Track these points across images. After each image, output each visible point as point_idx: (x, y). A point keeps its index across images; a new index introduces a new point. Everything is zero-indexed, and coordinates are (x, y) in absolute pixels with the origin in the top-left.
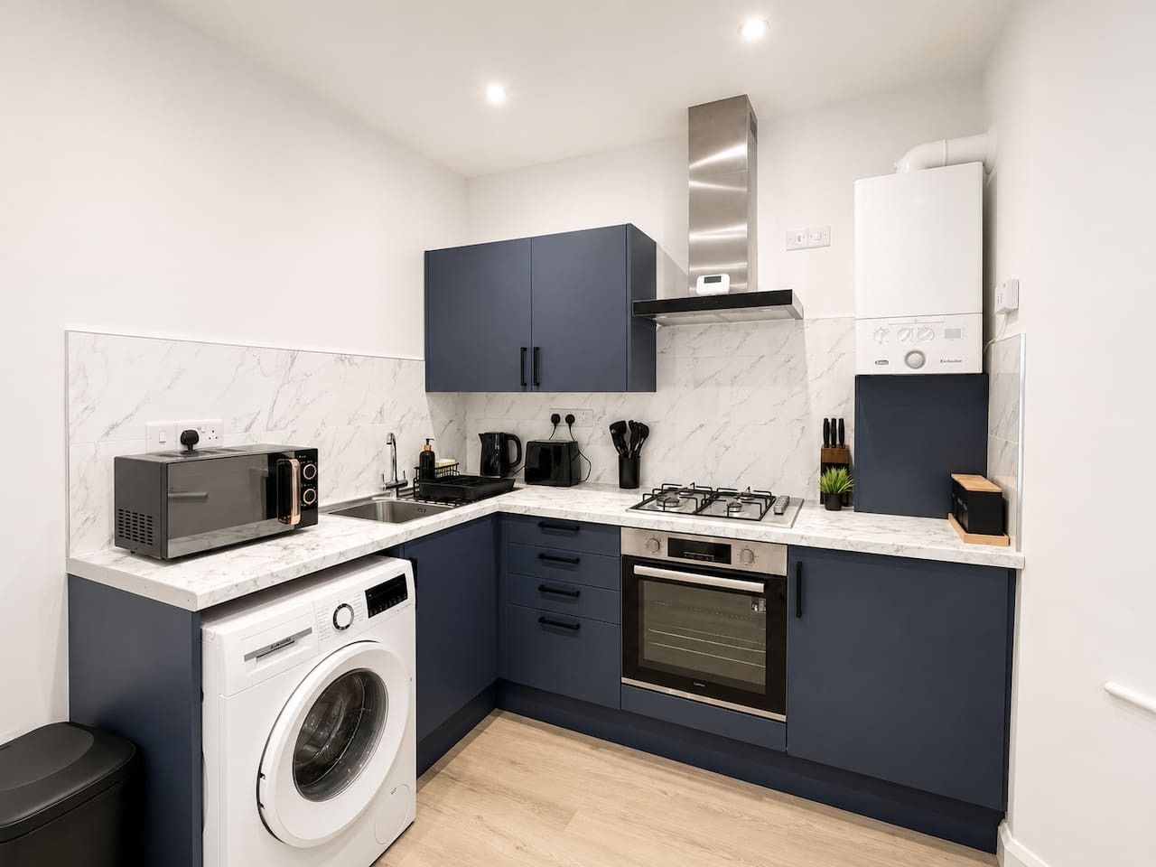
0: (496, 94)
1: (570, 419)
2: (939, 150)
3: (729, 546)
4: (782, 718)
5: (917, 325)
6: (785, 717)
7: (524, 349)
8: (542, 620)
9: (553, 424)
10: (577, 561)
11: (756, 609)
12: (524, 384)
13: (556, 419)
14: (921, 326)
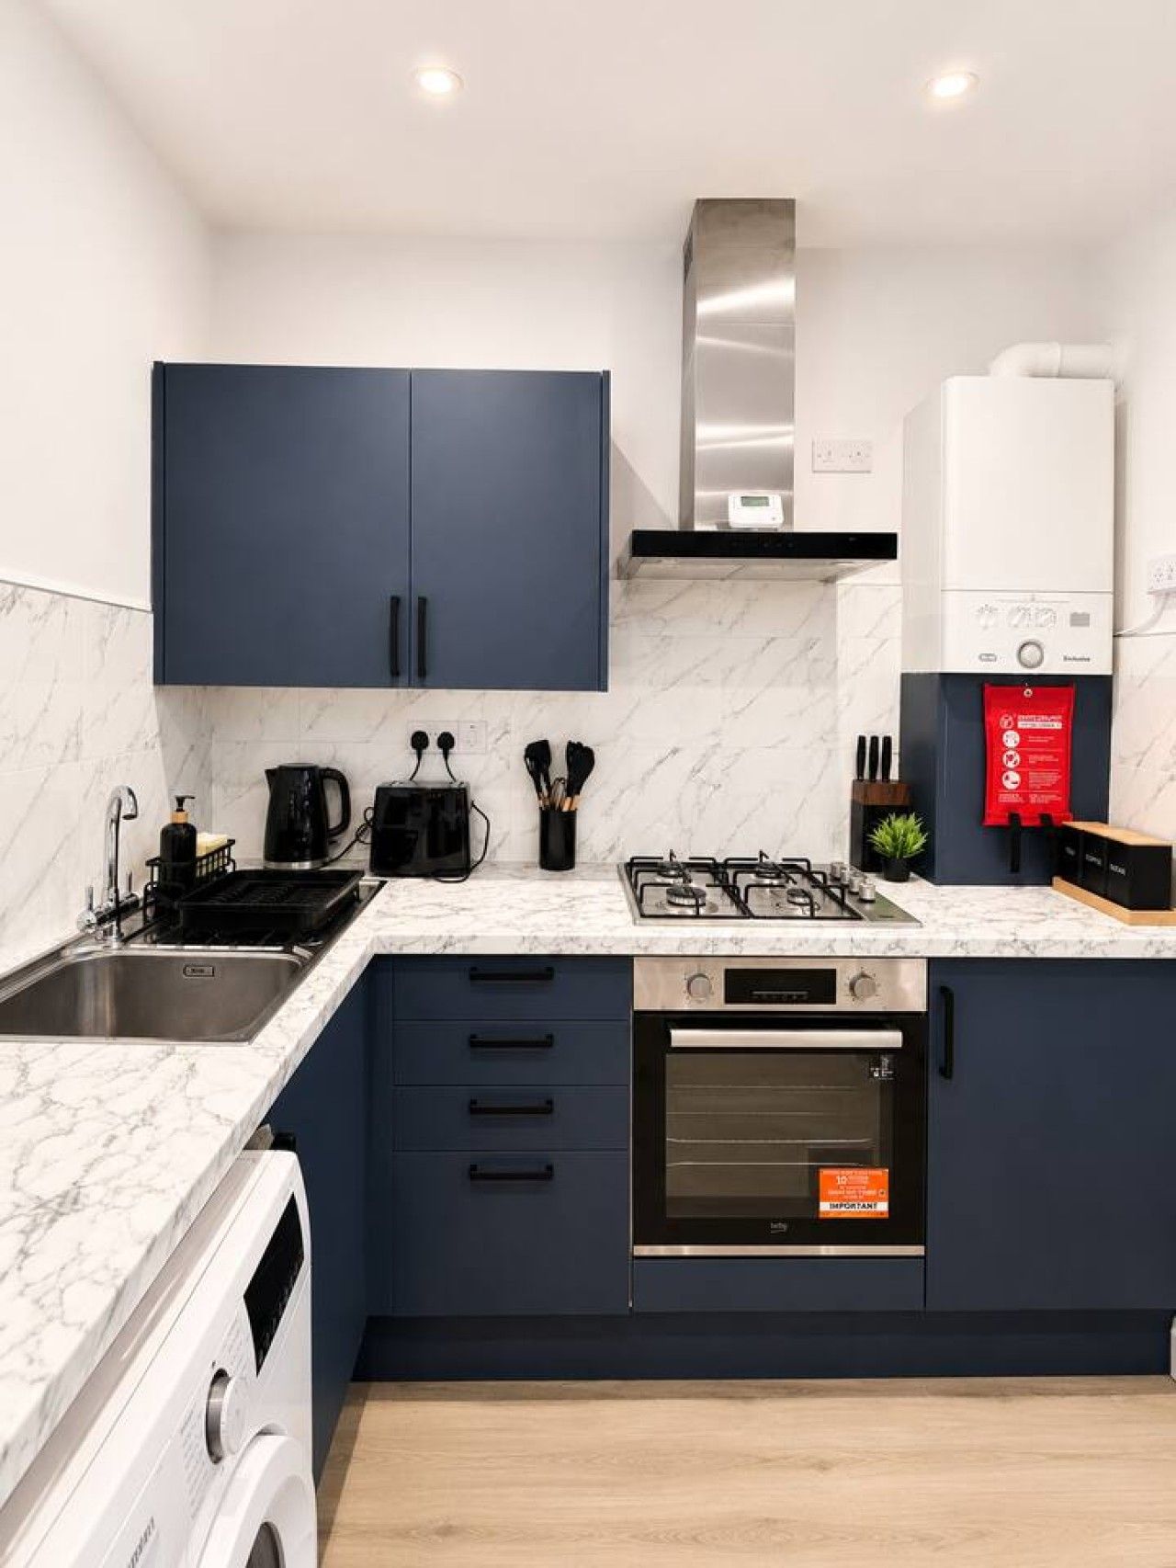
0: (436, 82)
1: (446, 742)
2: (1052, 355)
3: (834, 972)
4: (918, 1250)
5: (1035, 605)
6: (922, 1248)
7: (396, 602)
8: (474, 1174)
9: (414, 751)
10: (548, 1042)
11: (876, 1075)
12: (395, 673)
13: (419, 741)
14: (1041, 606)
